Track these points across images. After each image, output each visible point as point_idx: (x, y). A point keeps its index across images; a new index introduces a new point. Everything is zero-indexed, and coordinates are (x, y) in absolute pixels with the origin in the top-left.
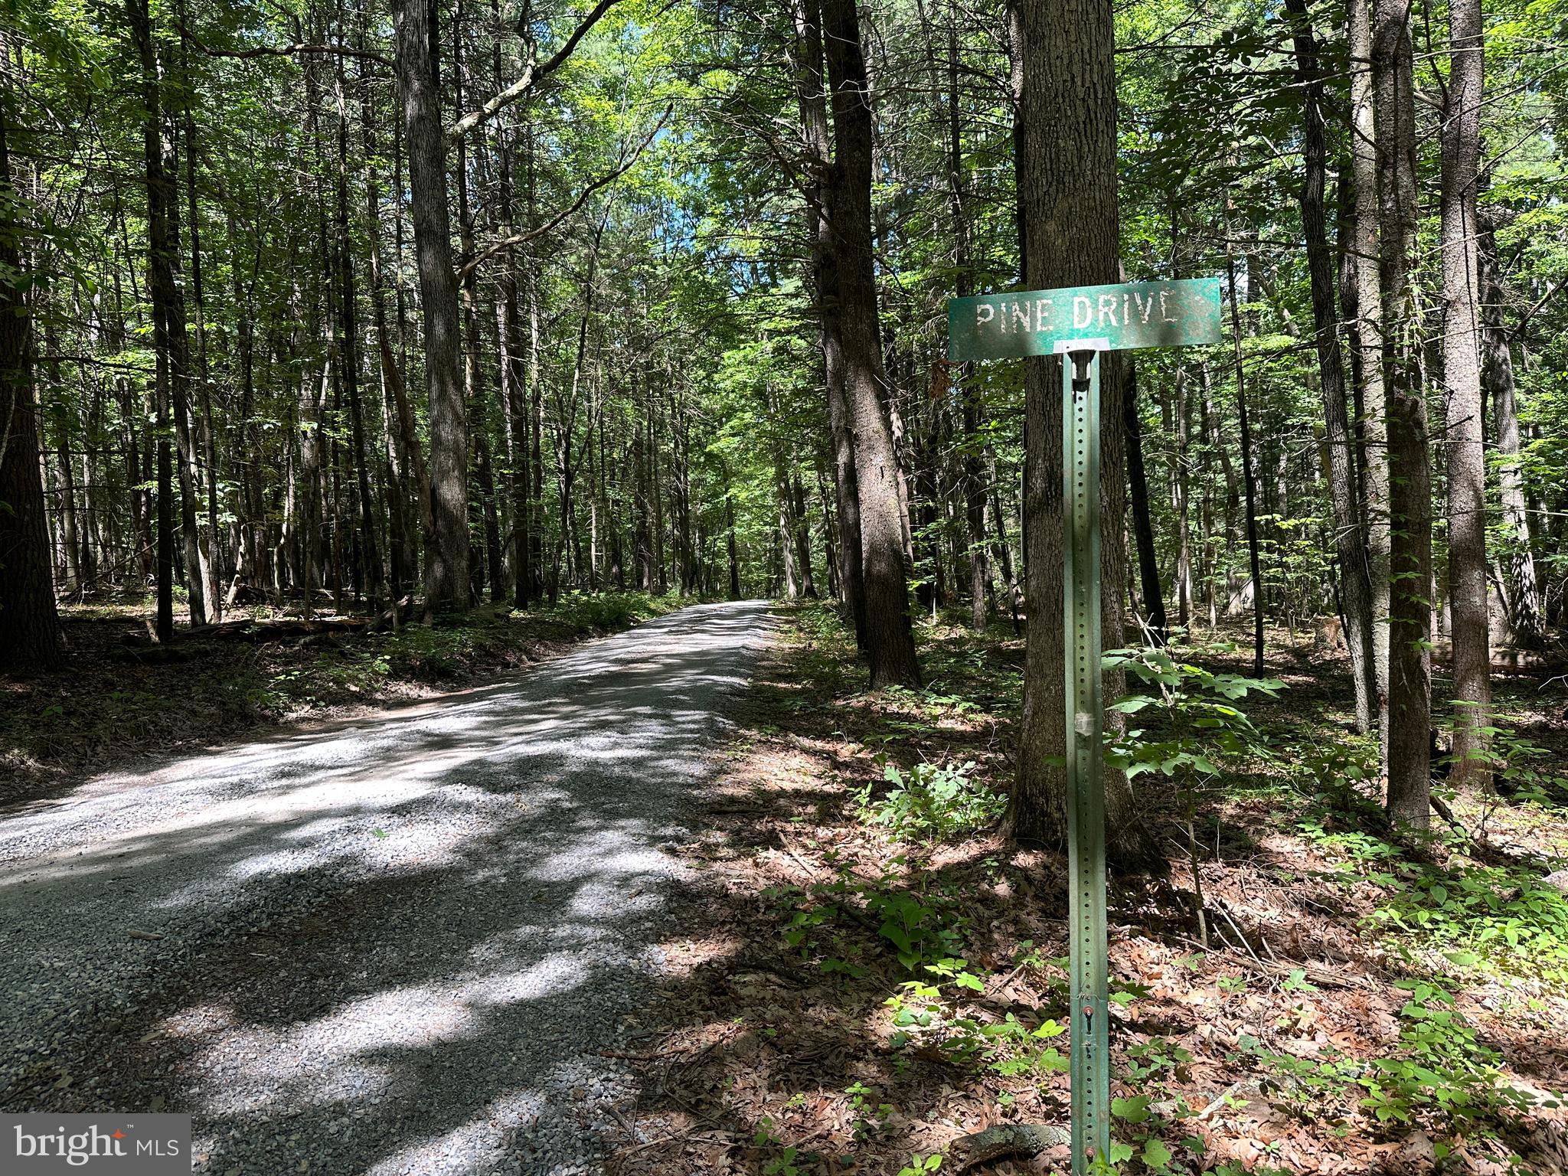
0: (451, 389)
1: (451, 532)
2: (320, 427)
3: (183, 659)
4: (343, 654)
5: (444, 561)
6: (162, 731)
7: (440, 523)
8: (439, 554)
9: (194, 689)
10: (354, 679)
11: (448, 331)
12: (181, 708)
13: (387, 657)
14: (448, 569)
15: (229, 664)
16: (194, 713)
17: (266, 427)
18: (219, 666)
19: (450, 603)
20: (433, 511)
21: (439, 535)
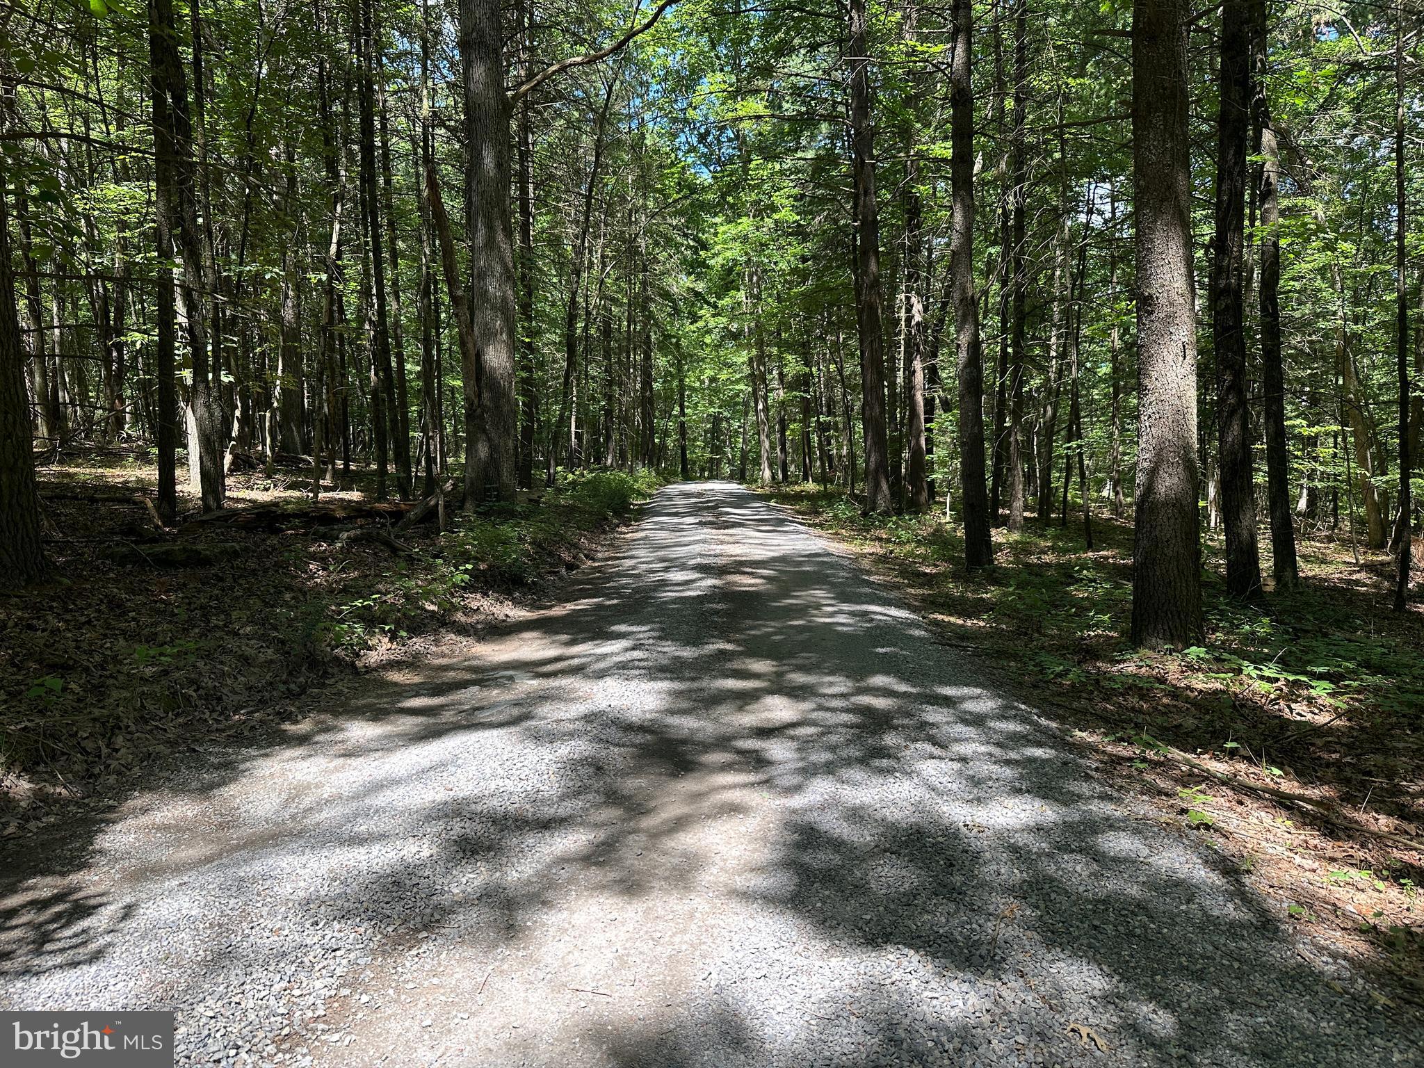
0: (500, 236)
1: (497, 407)
2: (330, 279)
3: (205, 562)
4: (410, 560)
5: (489, 440)
6: (207, 698)
7: (485, 395)
8: (484, 431)
9: (235, 615)
10: (428, 595)
11: (499, 165)
12: (225, 651)
13: (469, 566)
14: (493, 449)
15: (266, 571)
16: (246, 660)
17: (268, 276)
18: (254, 572)
19: (496, 489)
20: (478, 380)
21: (485, 409)
